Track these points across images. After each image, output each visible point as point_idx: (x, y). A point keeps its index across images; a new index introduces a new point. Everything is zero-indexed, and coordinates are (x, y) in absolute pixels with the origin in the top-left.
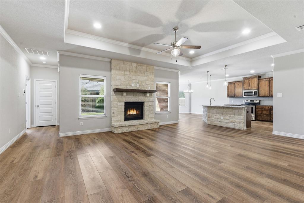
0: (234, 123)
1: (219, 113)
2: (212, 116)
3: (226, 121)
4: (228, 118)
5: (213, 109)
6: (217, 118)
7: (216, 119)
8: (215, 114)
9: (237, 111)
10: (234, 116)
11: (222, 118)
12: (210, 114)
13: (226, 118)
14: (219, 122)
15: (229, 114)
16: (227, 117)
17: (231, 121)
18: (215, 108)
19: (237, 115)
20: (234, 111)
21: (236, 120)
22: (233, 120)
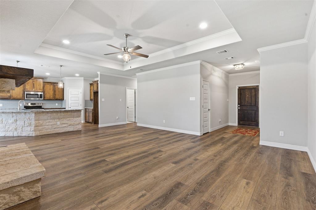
0: (73, 126)
1: (54, 119)
2: (43, 123)
3: (64, 126)
4: (67, 122)
5: (44, 114)
6: (52, 125)
7: (50, 127)
8: (48, 121)
9: (76, 114)
10: (73, 119)
11: (59, 123)
12: (40, 121)
13: (63, 122)
14: (55, 128)
15: (68, 118)
16: (65, 121)
17: (71, 124)
18: (48, 113)
19: (76, 117)
20: (73, 114)
21: (75, 123)
22: (73, 123)
